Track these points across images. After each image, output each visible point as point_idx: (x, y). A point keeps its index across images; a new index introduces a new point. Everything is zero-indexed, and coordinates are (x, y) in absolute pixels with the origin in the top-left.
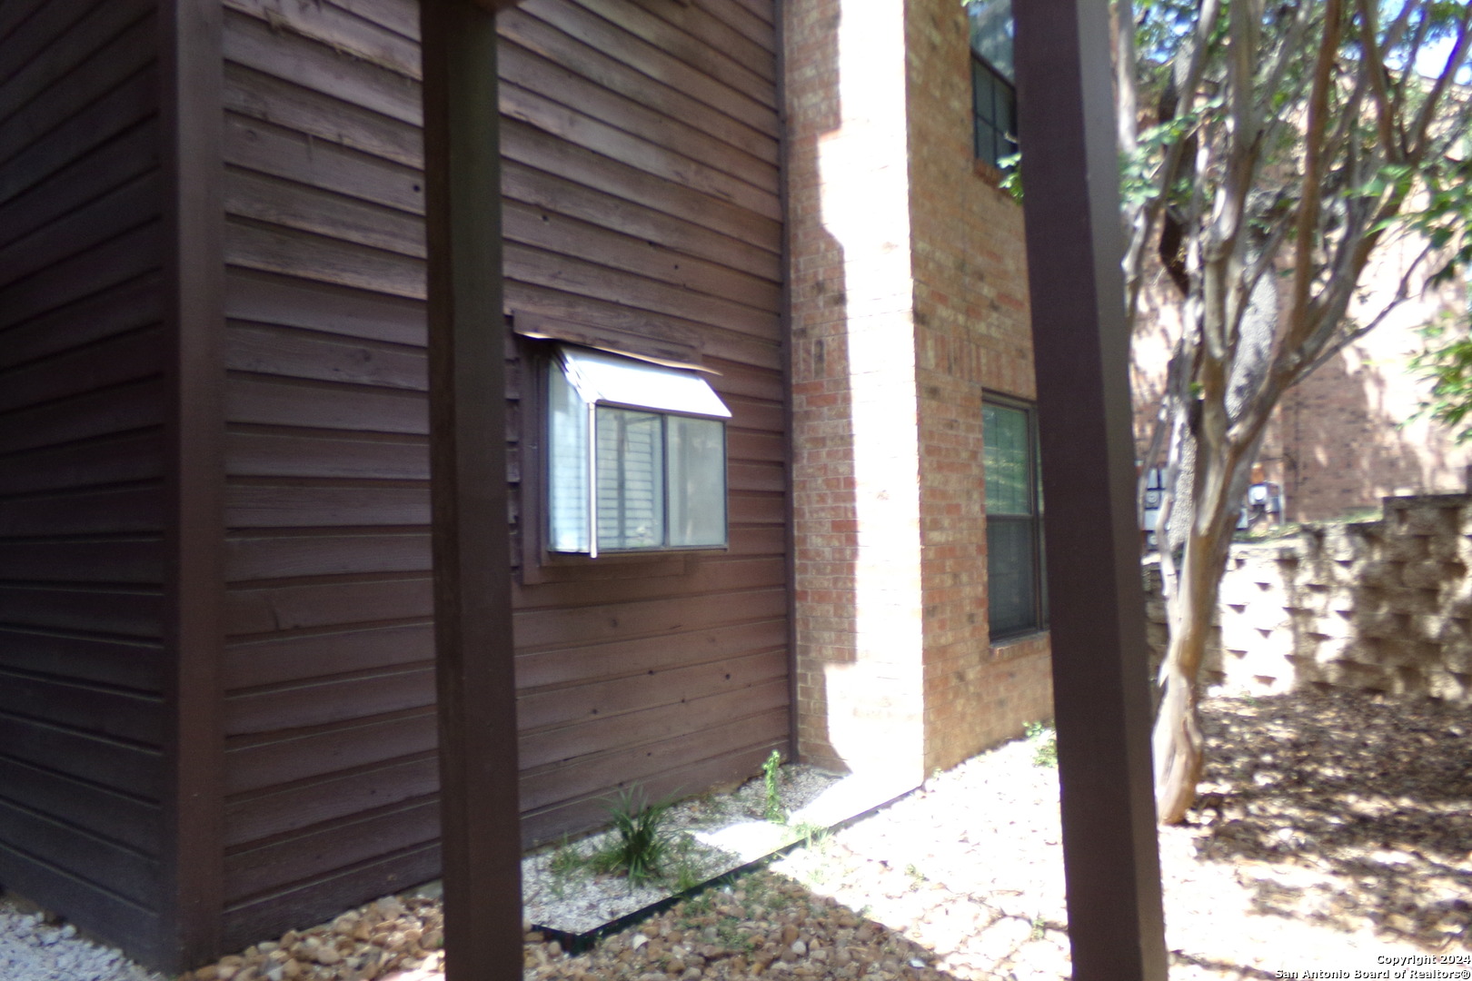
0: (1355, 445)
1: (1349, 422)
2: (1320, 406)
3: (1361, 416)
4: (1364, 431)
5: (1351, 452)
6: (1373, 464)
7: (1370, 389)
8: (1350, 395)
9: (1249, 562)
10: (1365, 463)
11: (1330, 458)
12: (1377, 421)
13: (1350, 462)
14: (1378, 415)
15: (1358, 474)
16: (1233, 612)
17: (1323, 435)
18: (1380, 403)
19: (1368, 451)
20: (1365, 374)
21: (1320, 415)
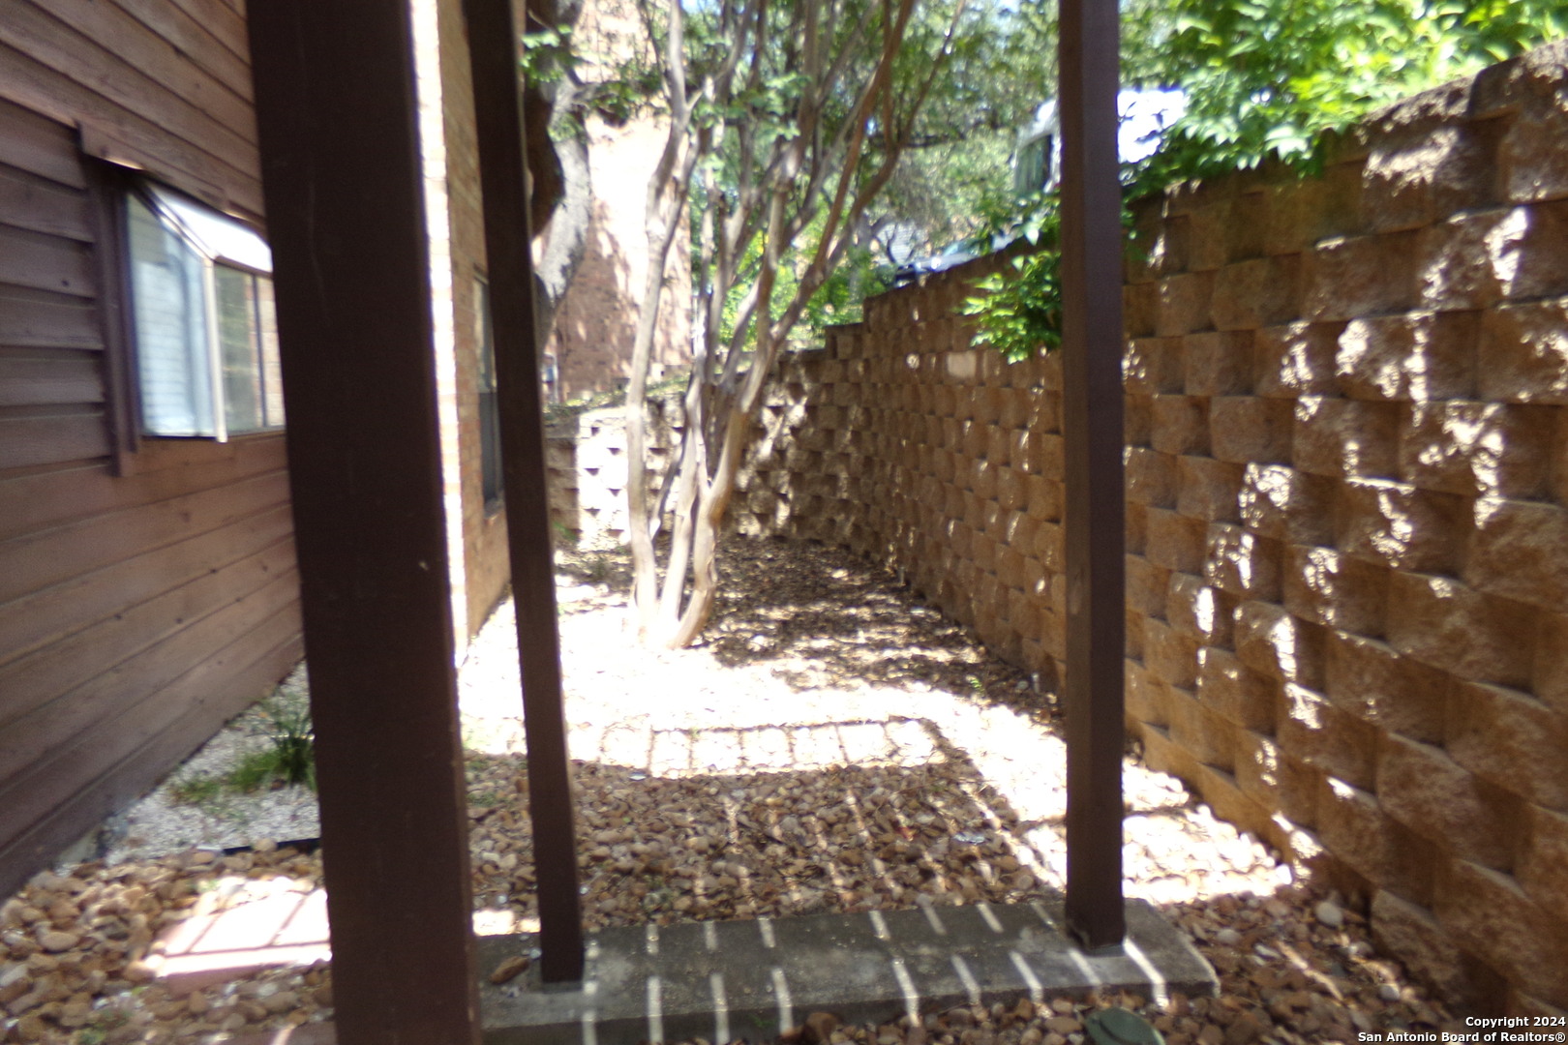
0: (607, 322)
1: (603, 300)
2: (582, 284)
3: (612, 296)
4: (615, 309)
5: (604, 328)
6: (620, 340)
7: (619, 272)
8: (605, 276)
9: (603, 428)
10: (614, 340)
11: (588, 333)
12: (624, 302)
13: (604, 338)
14: (625, 297)
15: (609, 349)
16: (588, 474)
17: (583, 312)
18: (627, 285)
19: (617, 328)
20: (615, 259)
21: (581, 292)
